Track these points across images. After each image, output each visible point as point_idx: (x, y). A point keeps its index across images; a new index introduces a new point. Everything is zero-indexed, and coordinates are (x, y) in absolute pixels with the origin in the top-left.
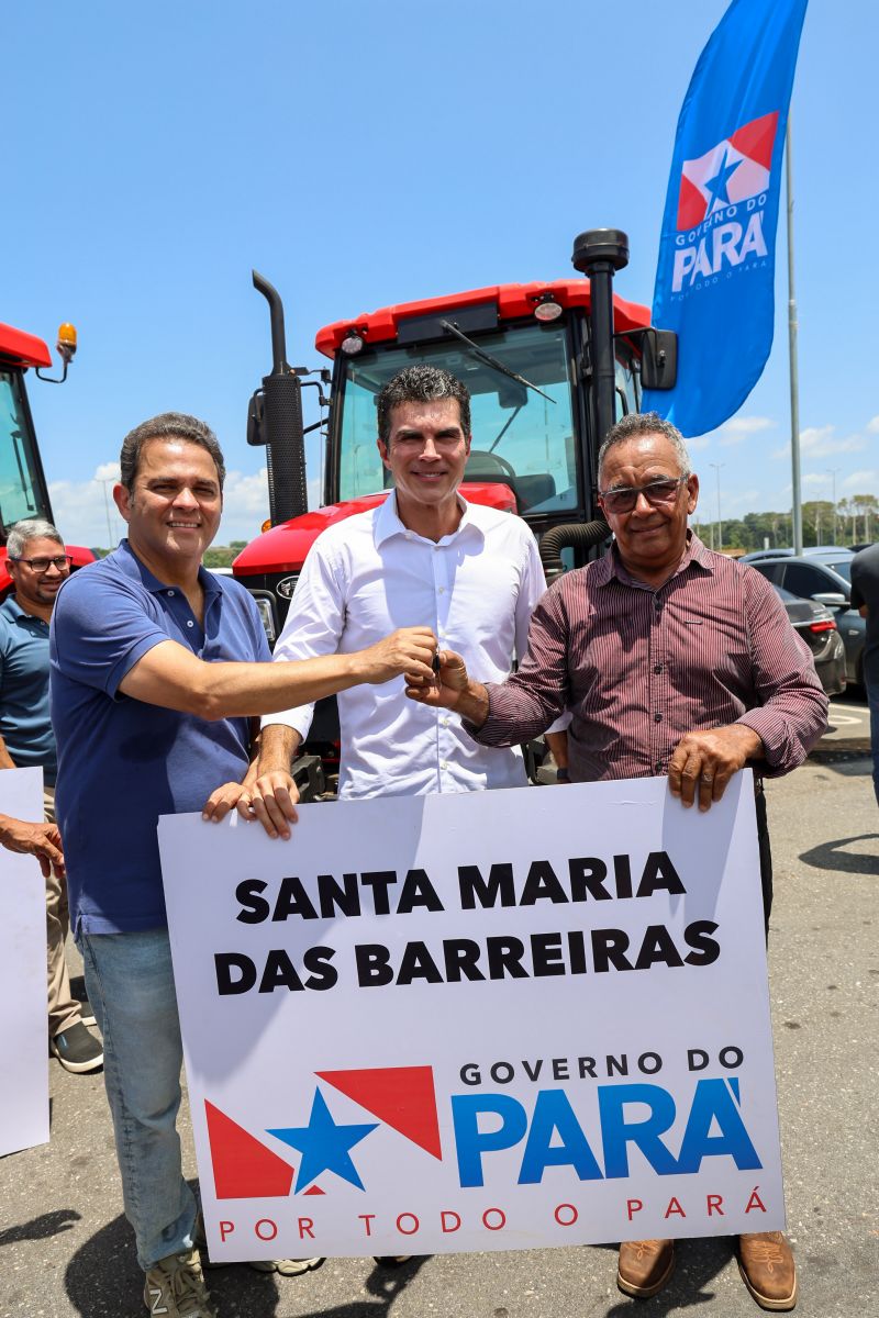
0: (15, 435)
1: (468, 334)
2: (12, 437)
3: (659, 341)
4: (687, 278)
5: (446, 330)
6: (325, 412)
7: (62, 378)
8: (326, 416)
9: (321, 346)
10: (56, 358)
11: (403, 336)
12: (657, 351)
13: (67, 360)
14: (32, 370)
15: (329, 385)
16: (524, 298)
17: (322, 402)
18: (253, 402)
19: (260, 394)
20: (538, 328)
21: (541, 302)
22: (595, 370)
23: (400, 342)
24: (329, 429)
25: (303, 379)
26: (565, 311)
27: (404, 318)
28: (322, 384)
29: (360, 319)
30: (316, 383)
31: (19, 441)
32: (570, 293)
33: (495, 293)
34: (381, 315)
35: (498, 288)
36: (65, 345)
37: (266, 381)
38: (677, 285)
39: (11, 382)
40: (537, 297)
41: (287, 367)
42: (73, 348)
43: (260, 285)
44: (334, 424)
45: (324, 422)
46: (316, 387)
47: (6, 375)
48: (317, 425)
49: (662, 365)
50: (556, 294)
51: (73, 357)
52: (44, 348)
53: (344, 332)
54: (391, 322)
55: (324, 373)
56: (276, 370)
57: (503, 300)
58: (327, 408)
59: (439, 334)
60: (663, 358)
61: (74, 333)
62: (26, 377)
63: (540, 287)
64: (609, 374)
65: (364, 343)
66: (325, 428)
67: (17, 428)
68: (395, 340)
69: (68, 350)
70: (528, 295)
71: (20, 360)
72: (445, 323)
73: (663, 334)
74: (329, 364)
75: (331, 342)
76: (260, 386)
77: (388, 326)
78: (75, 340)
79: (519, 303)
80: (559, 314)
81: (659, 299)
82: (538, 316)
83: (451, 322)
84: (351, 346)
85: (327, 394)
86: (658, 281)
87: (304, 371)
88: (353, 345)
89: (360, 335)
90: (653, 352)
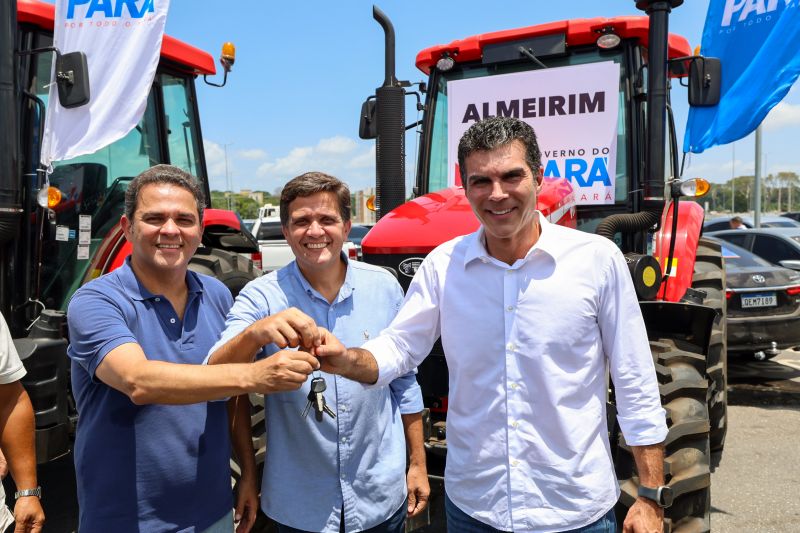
0: (185, 125)
1: (541, 58)
2: (182, 127)
3: (706, 66)
4: (736, 15)
5: (523, 54)
6: (420, 115)
7: (222, 82)
8: (421, 118)
9: (419, 64)
10: (219, 68)
11: (487, 58)
12: (704, 74)
13: (227, 69)
14: (200, 77)
15: (425, 94)
16: (589, 30)
17: (419, 107)
18: (366, 106)
19: (374, 99)
20: (597, 54)
21: (605, 33)
22: (650, 90)
23: (484, 62)
24: (423, 128)
25: (407, 89)
26: (623, 40)
27: (487, 44)
28: (420, 93)
29: (453, 44)
30: (415, 93)
31: (188, 129)
32: (629, 27)
33: (564, 26)
34: (470, 42)
35: (567, 22)
36: (226, 58)
37: (378, 91)
38: (726, 20)
39: (185, 85)
40: (600, 30)
41: (395, 80)
42: (231, 61)
43: (378, 17)
44: (427, 125)
45: (420, 123)
46: (415, 96)
47: (182, 80)
48: (415, 125)
49: (708, 86)
50: (617, 28)
51: (232, 68)
52: (210, 60)
53: (440, 54)
54: (477, 47)
55: (422, 86)
56: (386, 83)
57: (571, 31)
58: (422, 112)
59: (517, 57)
60: (709, 81)
61: (234, 50)
62: (196, 81)
63: (603, 22)
64: (662, 93)
65: (456, 64)
66: (419, 127)
67: (187, 119)
68: (480, 60)
69: (228, 63)
70: (592, 28)
71: (193, 70)
72: (522, 49)
73: (709, 61)
74: (425, 79)
75: (429, 62)
76: (374, 94)
77: (475, 50)
78: (233, 55)
79: (586, 34)
80: (617, 43)
81: (709, 31)
82: (599, 45)
83: (527, 49)
84: (445, 65)
85: (423, 102)
86: (709, 17)
87: (407, 84)
88: (446, 64)
89: (452, 56)
90: (700, 77)
